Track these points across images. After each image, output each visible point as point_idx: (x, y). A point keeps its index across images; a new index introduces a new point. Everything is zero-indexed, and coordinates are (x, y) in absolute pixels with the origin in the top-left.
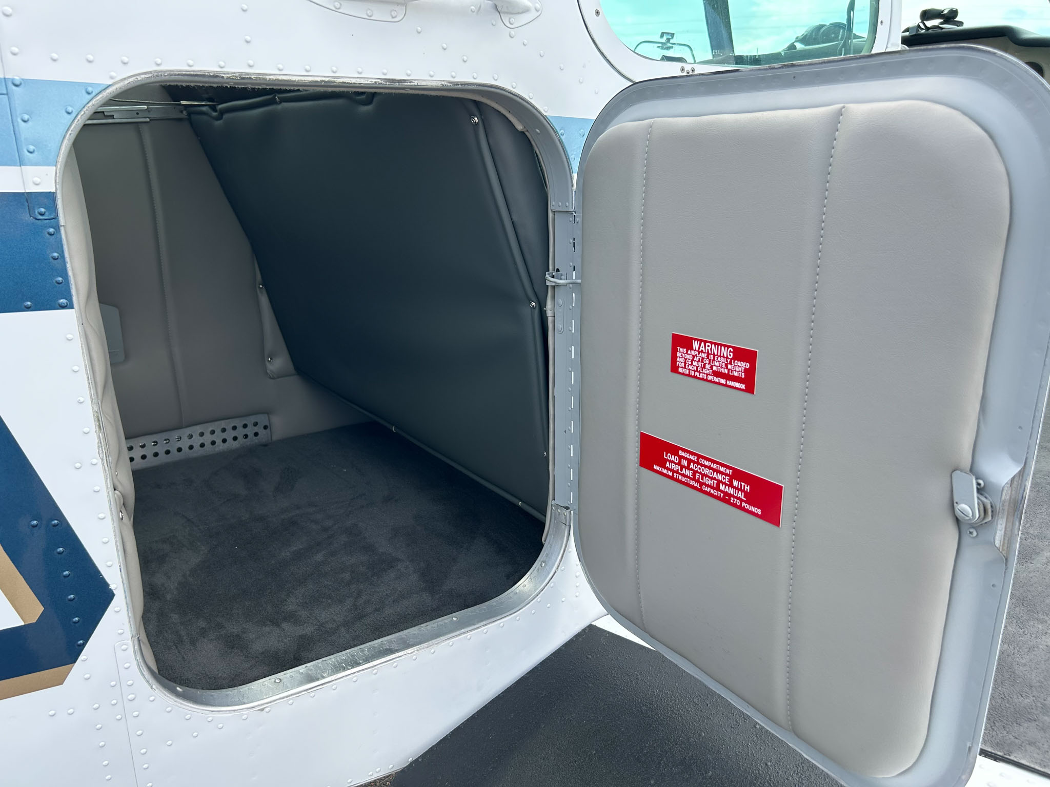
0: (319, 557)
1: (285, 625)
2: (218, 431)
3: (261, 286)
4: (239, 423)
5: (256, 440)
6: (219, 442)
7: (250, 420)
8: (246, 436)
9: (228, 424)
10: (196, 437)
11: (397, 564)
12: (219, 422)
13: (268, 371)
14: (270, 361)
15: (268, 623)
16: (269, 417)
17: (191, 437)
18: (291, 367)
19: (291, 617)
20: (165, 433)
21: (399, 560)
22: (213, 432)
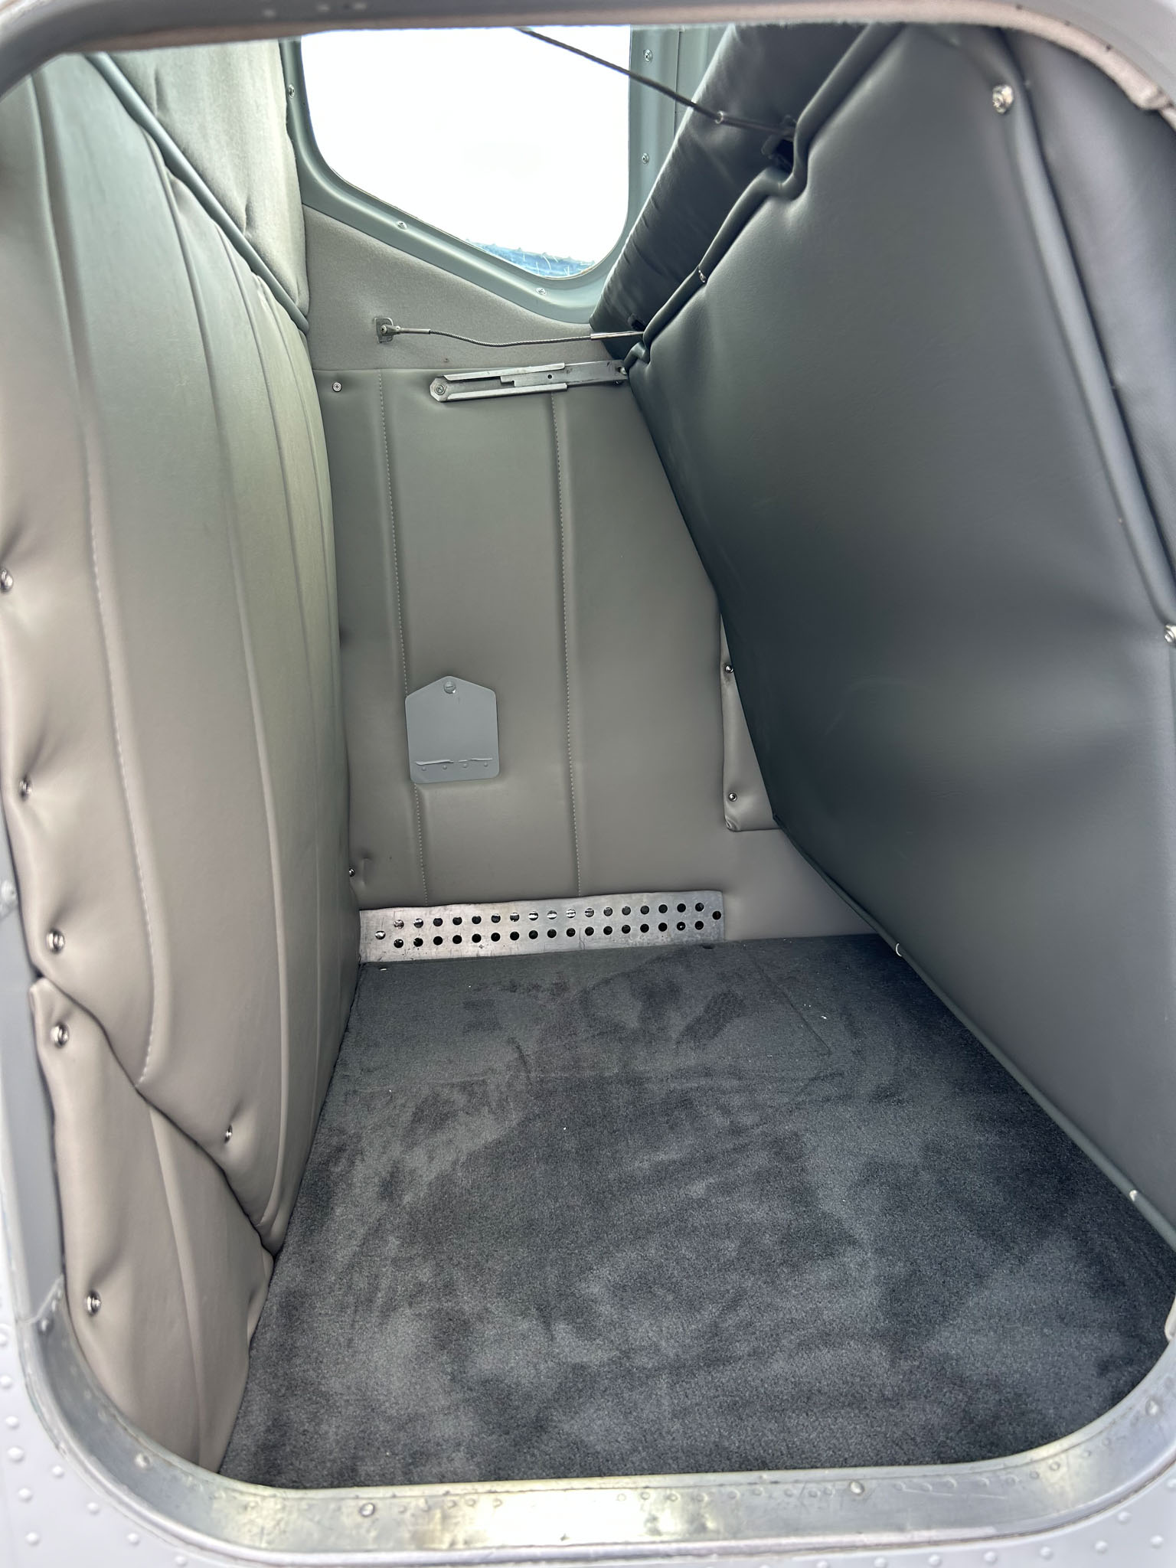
0: (698, 1189)
1: (561, 1329)
2: (636, 911)
3: (728, 668)
4: (671, 900)
5: (698, 936)
6: (635, 928)
7: (691, 899)
8: (681, 926)
9: (653, 900)
10: (599, 914)
11: (845, 1250)
12: (638, 896)
13: (726, 817)
14: (731, 800)
15: (534, 1311)
16: (723, 898)
17: (590, 913)
18: (768, 815)
19: (581, 1316)
20: (549, 901)
21: (853, 1242)
22: (626, 911)
